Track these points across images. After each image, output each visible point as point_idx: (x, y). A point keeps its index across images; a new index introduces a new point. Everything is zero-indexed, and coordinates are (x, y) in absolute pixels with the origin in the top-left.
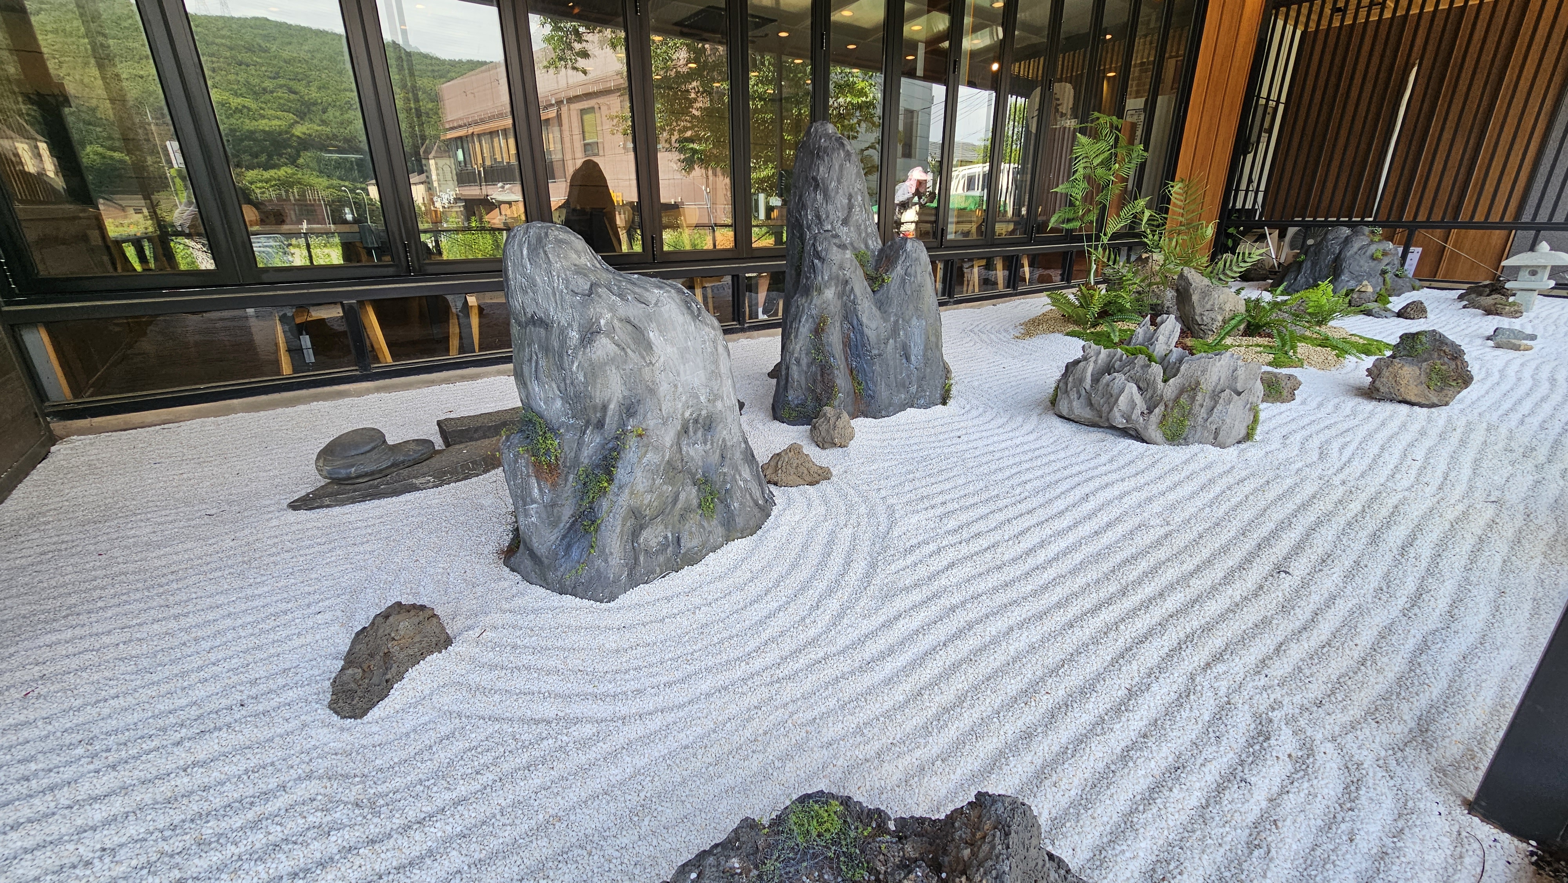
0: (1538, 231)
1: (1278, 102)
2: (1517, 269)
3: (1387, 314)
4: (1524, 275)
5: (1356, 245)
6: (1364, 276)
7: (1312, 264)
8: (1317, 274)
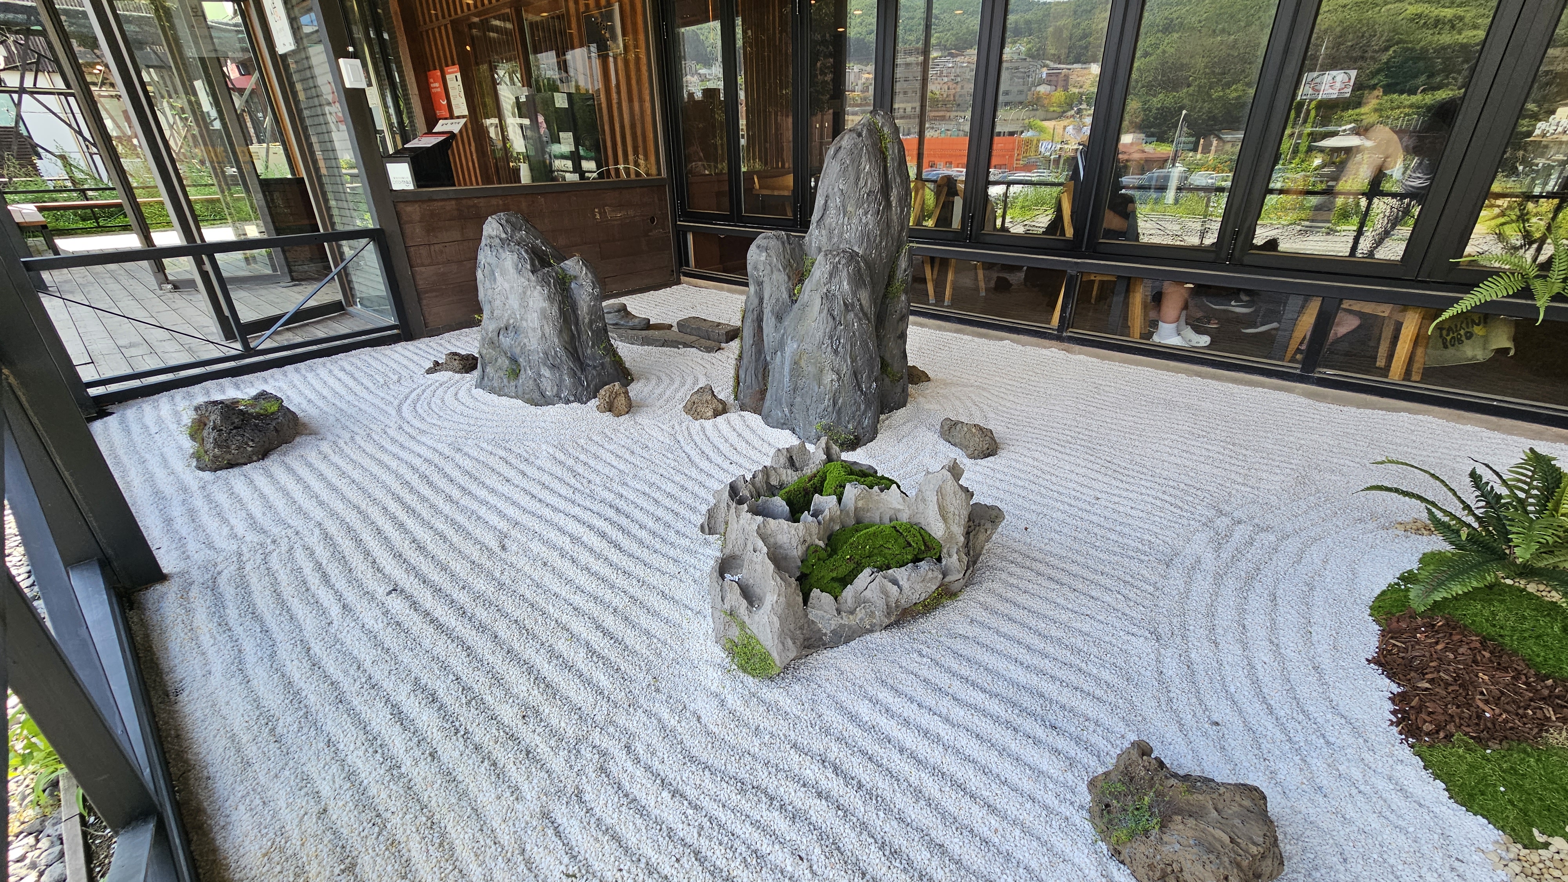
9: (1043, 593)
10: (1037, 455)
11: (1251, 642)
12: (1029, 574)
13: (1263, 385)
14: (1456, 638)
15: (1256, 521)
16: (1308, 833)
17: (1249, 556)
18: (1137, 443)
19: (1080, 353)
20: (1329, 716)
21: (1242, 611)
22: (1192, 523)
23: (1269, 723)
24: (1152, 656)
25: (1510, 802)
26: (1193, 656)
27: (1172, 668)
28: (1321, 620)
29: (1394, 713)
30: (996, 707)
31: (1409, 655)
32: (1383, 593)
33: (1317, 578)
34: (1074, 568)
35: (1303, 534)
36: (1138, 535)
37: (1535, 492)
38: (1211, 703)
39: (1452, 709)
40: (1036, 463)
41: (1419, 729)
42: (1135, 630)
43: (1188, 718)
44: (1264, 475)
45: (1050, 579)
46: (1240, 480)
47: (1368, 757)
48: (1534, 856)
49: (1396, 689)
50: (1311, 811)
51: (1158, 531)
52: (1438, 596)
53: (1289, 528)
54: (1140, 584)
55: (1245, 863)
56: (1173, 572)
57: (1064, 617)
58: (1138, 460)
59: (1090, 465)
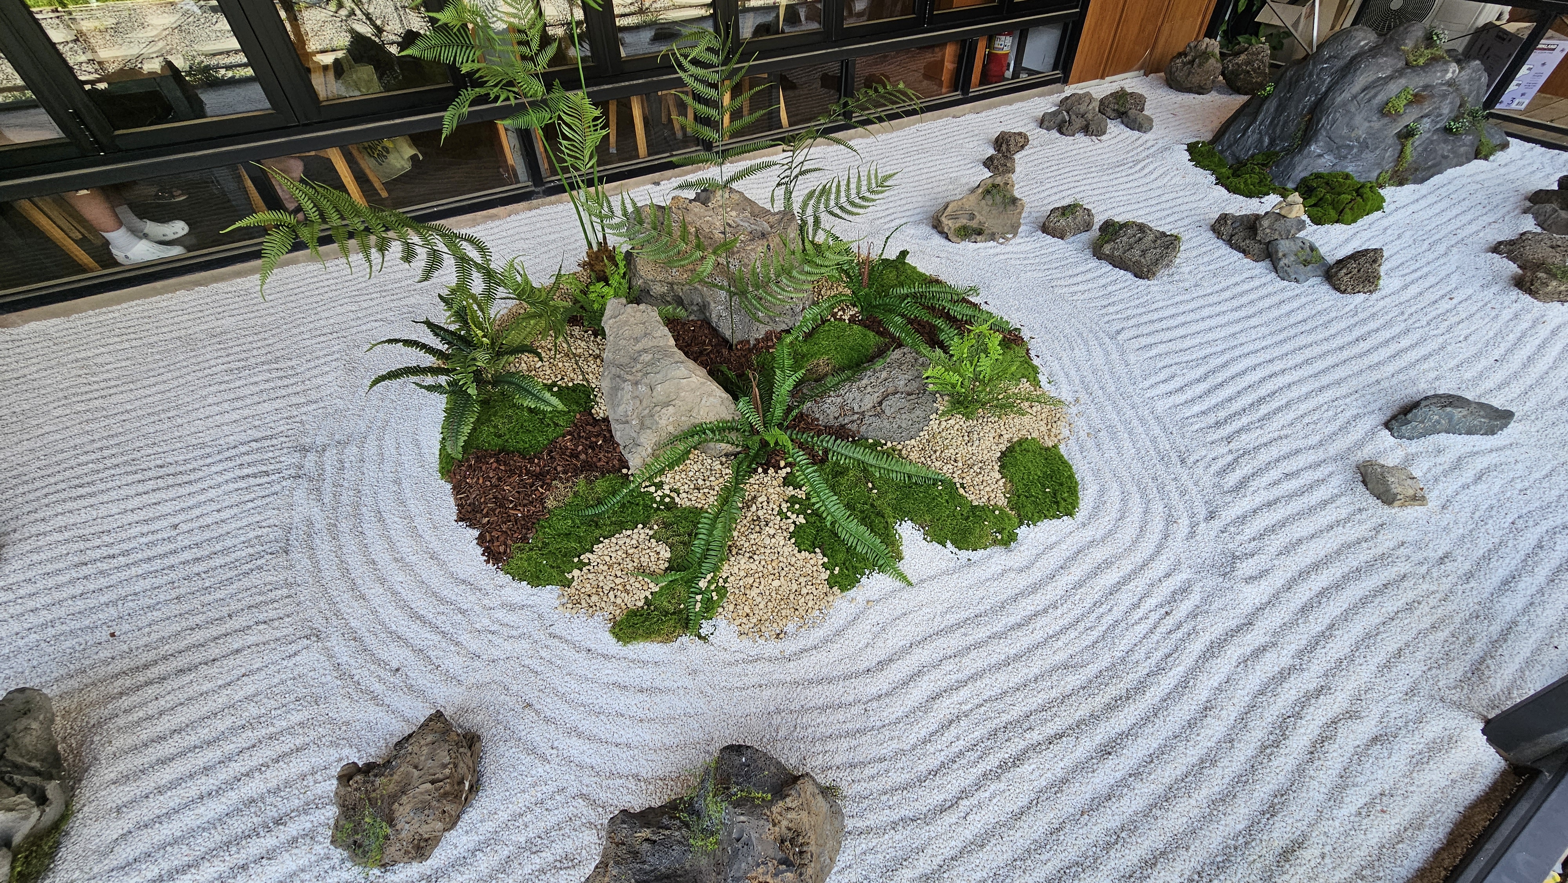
3: (1304, 269)
5: (1362, 78)
6: (1352, 147)
7: (1279, 106)
8: (1278, 131)
9: (182, 696)
10: (60, 521)
11: (384, 573)
12: (151, 691)
14: (484, 467)
15: (337, 437)
17: (346, 483)
18: (179, 421)
19: (26, 322)
20: (457, 589)
21: (364, 548)
22: (284, 483)
23: (427, 634)
24: (322, 658)
25: (552, 567)
26: (352, 625)
28: (417, 512)
29: (483, 553)
30: (212, 869)
31: (471, 500)
33: (399, 469)
34: (199, 636)
35: (374, 427)
36: (243, 539)
38: (384, 656)
39: (504, 527)
40: (67, 535)
41: (499, 553)
42: (294, 647)
43: (376, 687)
44: (319, 381)
45: (181, 671)
46: (301, 401)
48: (573, 590)
49: (476, 534)
51: (258, 518)
52: (461, 441)
54: (272, 595)
56: (295, 555)
57: (221, 700)
58: (194, 442)
59: (141, 488)
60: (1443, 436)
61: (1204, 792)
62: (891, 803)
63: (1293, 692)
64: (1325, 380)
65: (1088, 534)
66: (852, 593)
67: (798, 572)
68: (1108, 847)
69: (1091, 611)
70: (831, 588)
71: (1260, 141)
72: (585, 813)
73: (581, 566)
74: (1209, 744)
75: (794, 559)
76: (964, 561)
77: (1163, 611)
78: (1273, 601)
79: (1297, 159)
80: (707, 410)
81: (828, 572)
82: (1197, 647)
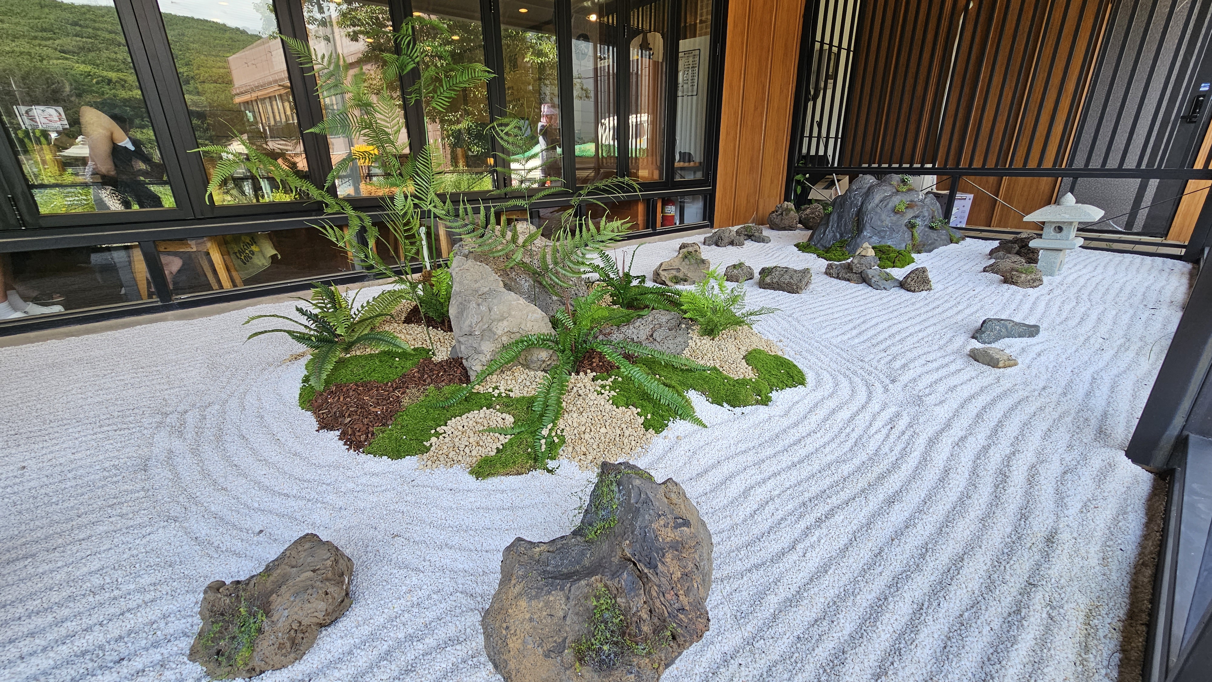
0: (1075, 179)
1: (840, 47)
2: (1041, 226)
3: (887, 284)
4: (1048, 231)
5: (877, 197)
6: (886, 231)
7: (838, 217)
8: (843, 229)
11: (247, 471)
13: (139, 323)
14: (344, 390)
15: (197, 405)
16: (351, 534)
17: (208, 426)
20: (319, 472)
21: (227, 459)
22: (145, 432)
23: (291, 502)
24: (180, 534)
25: (411, 440)
26: (213, 509)
27: (203, 529)
28: (279, 429)
29: (345, 444)
31: (332, 413)
32: (300, 394)
33: (261, 411)
35: (236, 394)
37: (329, 306)
38: (249, 524)
39: (366, 421)
41: (360, 442)
43: (239, 546)
46: (166, 387)
47: (349, 473)
48: (431, 453)
49: (338, 433)
50: (344, 523)
52: (324, 376)
53: (224, 396)
54: (127, 498)
55: (330, 575)
60: (1006, 339)
61: (972, 515)
62: (740, 557)
63: (998, 455)
64: (926, 324)
65: (819, 394)
66: (664, 433)
67: (619, 422)
68: (923, 556)
69: (840, 432)
70: (647, 431)
71: (835, 236)
72: (464, 602)
73: (437, 435)
74: (959, 489)
75: (614, 413)
76: (739, 414)
77: (889, 427)
78: (956, 414)
79: (858, 240)
80: (532, 324)
81: (643, 417)
82: (921, 442)
